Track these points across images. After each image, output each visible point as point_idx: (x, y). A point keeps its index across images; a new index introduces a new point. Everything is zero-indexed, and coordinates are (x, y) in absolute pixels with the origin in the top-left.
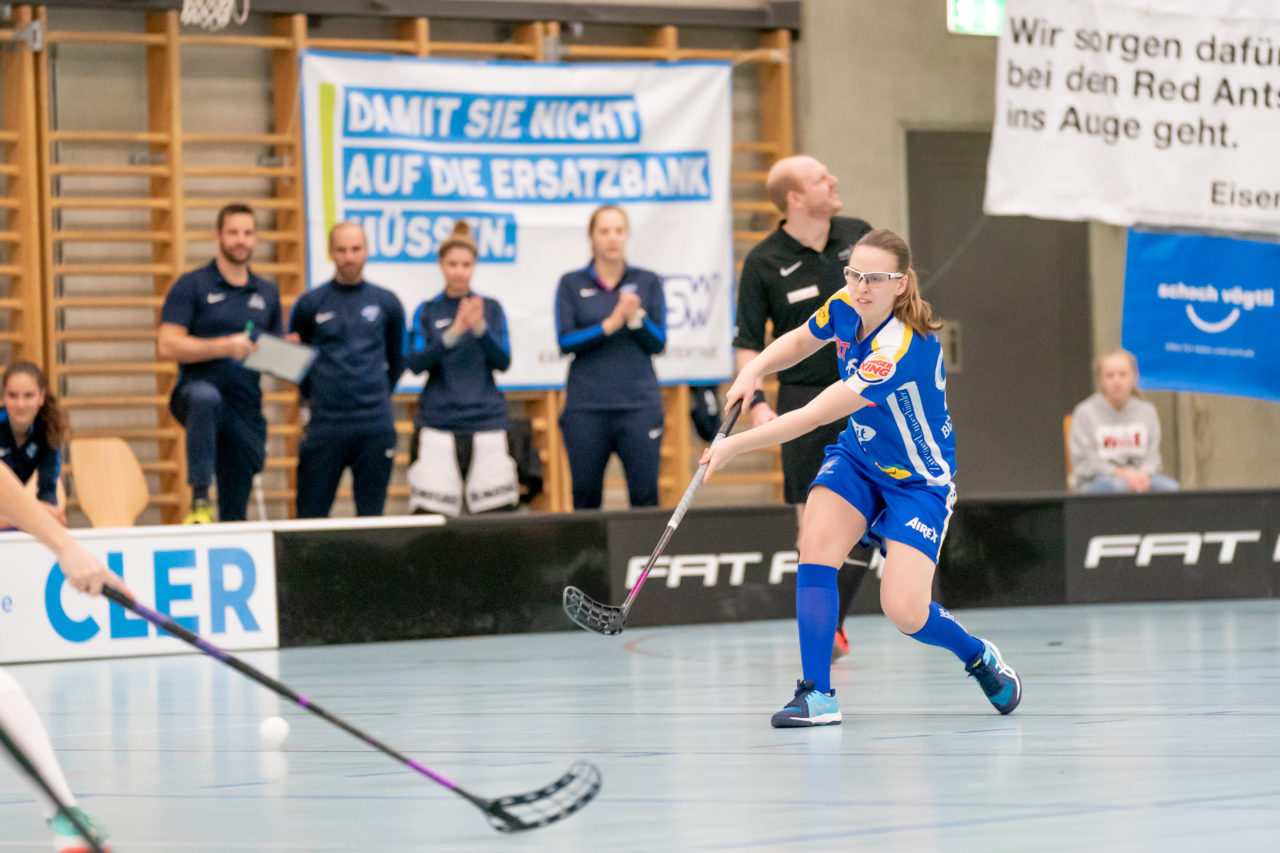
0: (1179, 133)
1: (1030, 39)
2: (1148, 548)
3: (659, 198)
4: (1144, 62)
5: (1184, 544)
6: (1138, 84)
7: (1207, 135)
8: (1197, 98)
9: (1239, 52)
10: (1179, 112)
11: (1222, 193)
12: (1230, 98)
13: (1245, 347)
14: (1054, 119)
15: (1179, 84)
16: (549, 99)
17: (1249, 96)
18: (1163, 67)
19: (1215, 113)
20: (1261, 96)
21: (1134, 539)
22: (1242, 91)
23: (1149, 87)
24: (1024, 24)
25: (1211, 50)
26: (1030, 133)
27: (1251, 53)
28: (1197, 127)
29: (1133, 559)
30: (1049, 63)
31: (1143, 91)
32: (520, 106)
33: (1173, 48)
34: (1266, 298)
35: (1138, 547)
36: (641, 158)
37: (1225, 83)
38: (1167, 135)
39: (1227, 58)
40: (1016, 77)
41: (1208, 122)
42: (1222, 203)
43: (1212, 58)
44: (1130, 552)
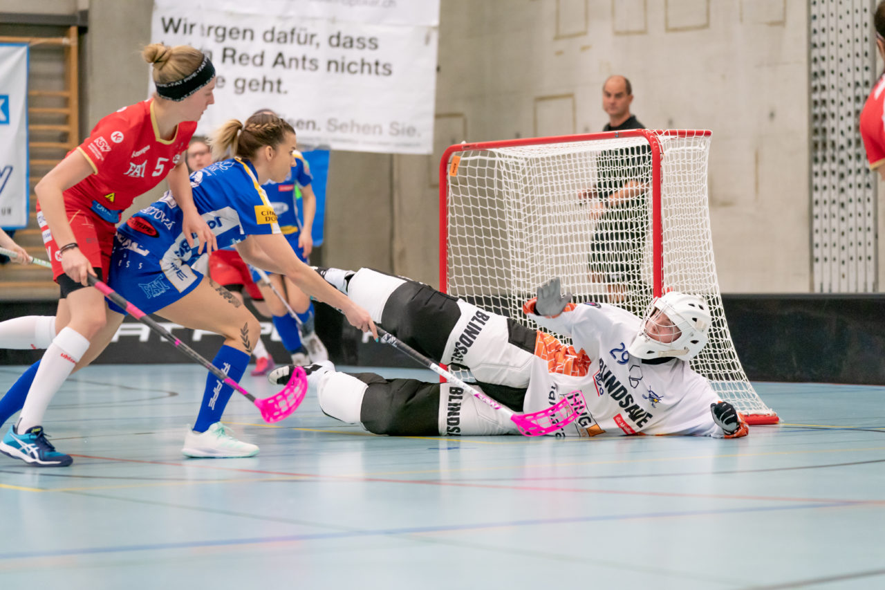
0: (250, 84)
1: (176, 30)
4: (229, 42)
6: (224, 56)
7: (268, 86)
8: (262, 64)
9: (289, 37)
10: (250, 72)
12: (283, 63)
15: (251, 54)
17: (294, 63)
18: (241, 46)
19: (273, 74)
20: (300, 62)
22: (291, 60)
23: (233, 56)
24: (171, 21)
25: (272, 36)
27: (295, 37)
28: (261, 81)
31: (228, 60)
33: (248, 34)
37: (280, 55)
38: (241, 86)
39: (282, 40)
41: (268, 78)
43: (272, 40)
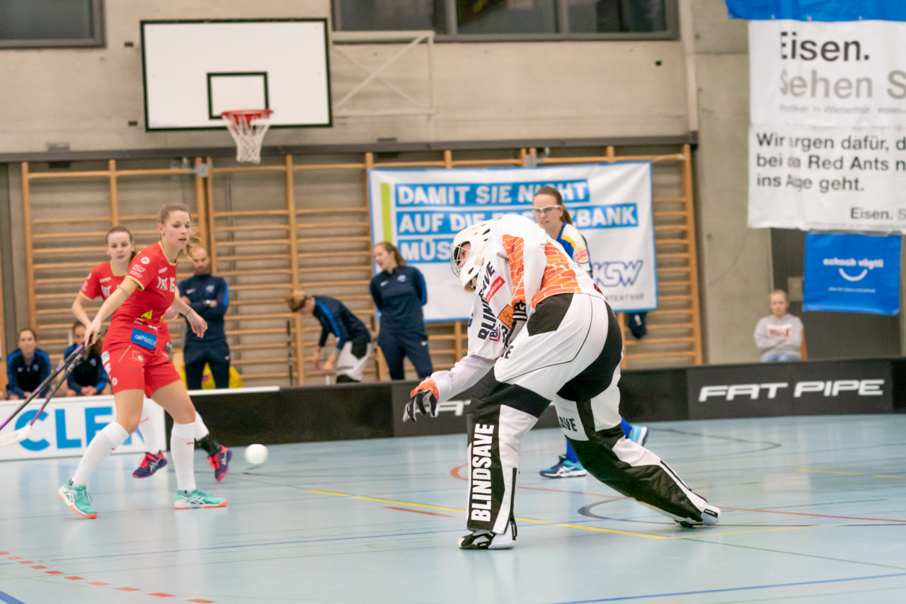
0: (833, 184)
1: (769, 143)
2: (732, 392)
3: (599, 226)
4: (813, 151)
5: (750, 389)
6: (810, 162)
7: (847, 185)
8: (841, 167)
9: (863, 144)
10: (832, 174)
11: (856, 213)
12: (859, 166)
13: (870, 288)
14: (784, 181)
15: (832, 160)
16: (527, 185)
17: (868, 165)
18: (823, 153)
19: (851, 174)
20: (874, 164)
21: (725, 387)
22: (865, 162)
23: (817, 163)
24: (765, 136)
25: (849, 144)
26: (772, 188)
27: (868, 144)
28: (841, 180)
29: (724, 397)
30: (781, 154)
31: (814, 166)
32: (509, 188)
33: (829, 143)
34: (879, 263)
35: (727, 391)
36: (591, 209)
37: (856, 159)
38: (826, 186)
39: (857, 147)
40: (762, 162)
41: (848, 178)
42: (856, 218)
43: (849, 147)
44: (722, 393)
